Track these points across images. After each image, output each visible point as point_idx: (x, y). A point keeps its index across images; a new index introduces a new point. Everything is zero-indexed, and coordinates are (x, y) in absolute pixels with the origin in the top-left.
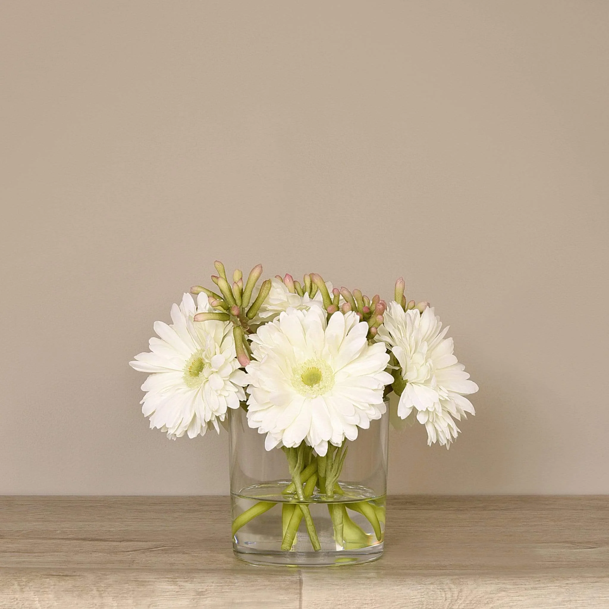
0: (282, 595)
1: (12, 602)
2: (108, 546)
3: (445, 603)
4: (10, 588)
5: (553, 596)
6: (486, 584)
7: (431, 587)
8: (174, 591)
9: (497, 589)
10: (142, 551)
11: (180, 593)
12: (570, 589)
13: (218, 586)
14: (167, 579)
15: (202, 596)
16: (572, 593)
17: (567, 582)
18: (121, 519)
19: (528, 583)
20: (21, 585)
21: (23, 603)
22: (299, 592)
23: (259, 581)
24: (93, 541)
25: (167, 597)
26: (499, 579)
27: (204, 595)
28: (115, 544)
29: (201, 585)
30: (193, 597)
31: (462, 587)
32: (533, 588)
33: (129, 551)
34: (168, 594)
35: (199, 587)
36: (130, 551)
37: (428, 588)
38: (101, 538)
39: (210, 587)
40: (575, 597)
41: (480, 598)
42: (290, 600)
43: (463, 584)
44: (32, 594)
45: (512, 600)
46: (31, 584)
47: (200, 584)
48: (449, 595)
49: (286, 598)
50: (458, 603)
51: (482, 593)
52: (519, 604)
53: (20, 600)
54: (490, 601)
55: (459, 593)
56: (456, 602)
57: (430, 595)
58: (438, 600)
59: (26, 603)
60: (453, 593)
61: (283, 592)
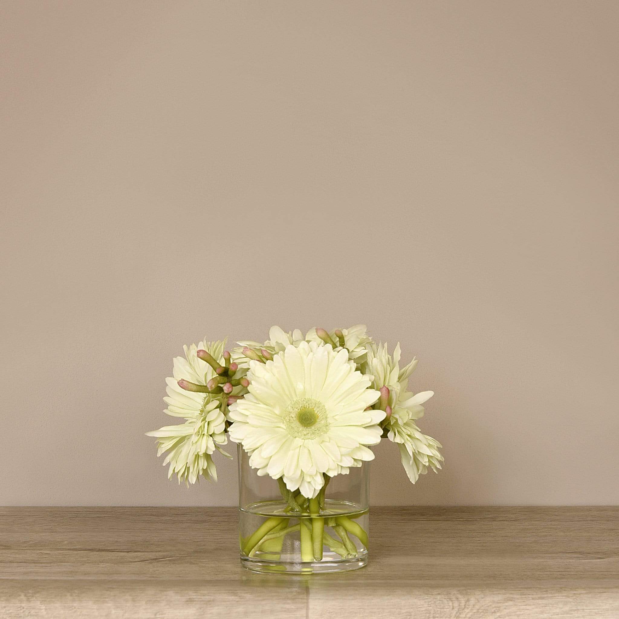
0: (289, 604)
1: (18, 610)
3: (452, 612)
4: (17, 598)
5: (560, 605)
6: (494, 594)
7: (438, 597)
9: (505, 599)
10: (149, 561)
12: (578, 599)
15: (209, 605)
16: (580, 603)
17: (574, 592)
19: (535, 593)
20: (28, 596)
21: (29, 612)
22: (305, 601)
24: (101, 551)
26: (506, 589)
27: (211, 604)
28: (122, 554)
30: (200, 606)
31: (469, 597)
32: (539, 598)
33: (136, 562)
36: (138, 561)
37: (435, 598)
38: (109, 549)
40: (582, 606)
42: (297, 609)
43: (470, 595)
44: (39, 603)
48: (456, 604)
49: (293, 607)
50: (465, 612)
51: (489, 602)
52: (527, 613)
53: (27, 609)
54: (497, 610)
55: (466, 603)
56: (463, 611)
57: (437, 604)
58: (445, 608)
59: (33, 611)
60: (460, 603)
61: (290, 601)
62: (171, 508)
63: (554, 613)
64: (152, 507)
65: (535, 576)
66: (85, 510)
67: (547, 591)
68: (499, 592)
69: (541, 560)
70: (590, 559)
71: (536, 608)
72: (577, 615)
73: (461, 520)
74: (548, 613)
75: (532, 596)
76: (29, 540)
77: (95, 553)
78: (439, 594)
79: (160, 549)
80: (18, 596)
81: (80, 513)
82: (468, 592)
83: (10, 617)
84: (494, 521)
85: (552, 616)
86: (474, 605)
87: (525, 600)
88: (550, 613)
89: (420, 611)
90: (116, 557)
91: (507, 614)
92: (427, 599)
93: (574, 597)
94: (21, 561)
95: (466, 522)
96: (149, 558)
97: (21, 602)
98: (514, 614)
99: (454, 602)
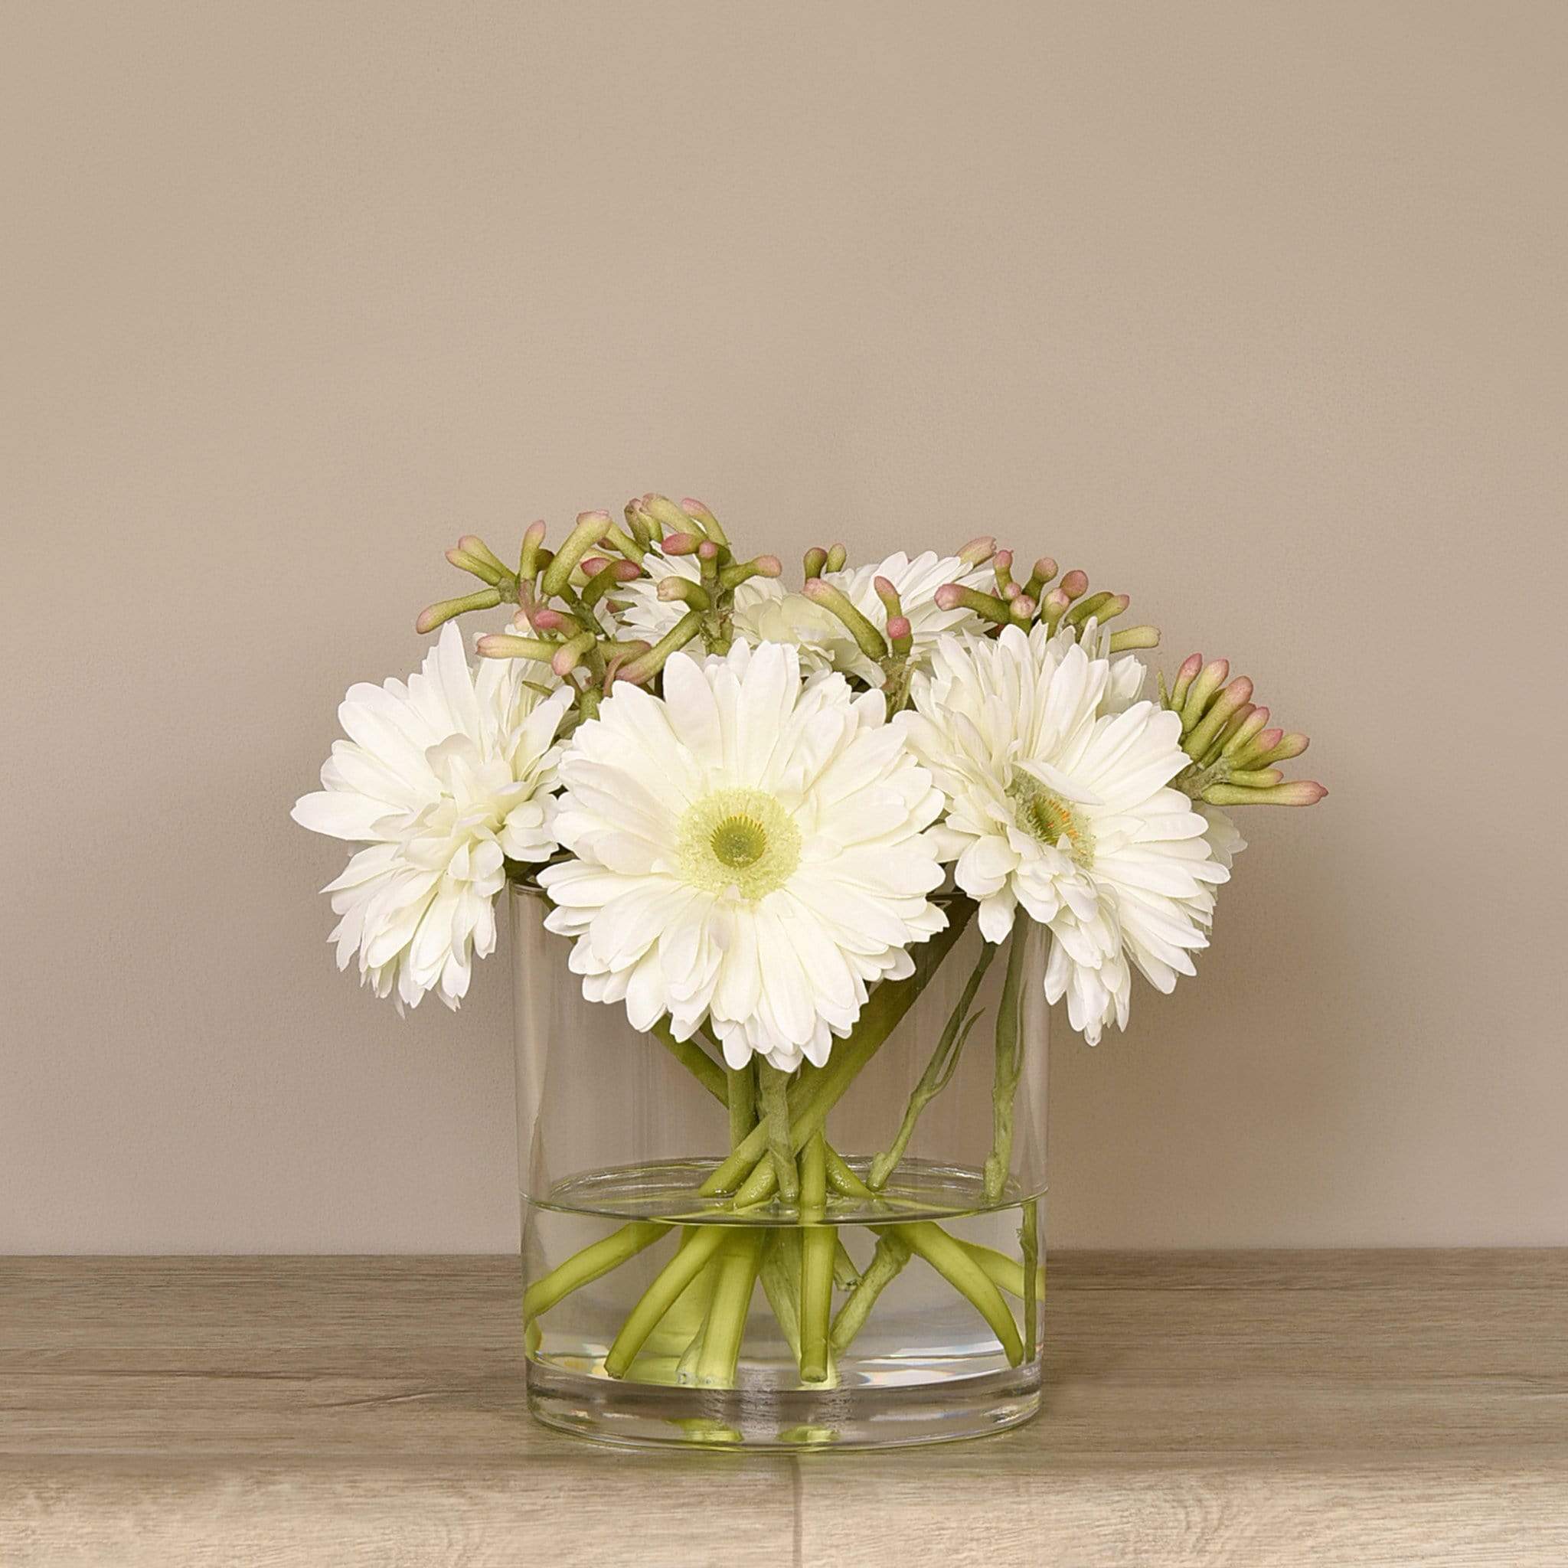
0: (748, 1517)
1: (22, 1539)
2: (276, 1391)
3: (1186, 1537)
4: (16, 1505)
5: (1474, 1518)
6: (1297, 1488)
7: (1148, 1497)
8: (458, 1510)
9: (1327, 1501)
10: (366, 1404)
12: (1523, 1500)
13: (575, 1497)
14: (437, 1483)
16: (1528, 1510)
17: (1513, 1482)
18: (310, 1317)
19: (1407, 1485)
20: (45, 1498)
22: (792, 1509)
23: (684, 1484)
24: (236, 1377)
26: (1329, 1474)
27: (538, 1520)
28: (294, 1385)
29: (530, 1496)
31: (1233, 1496)
32: (1420, 1498)
33: (332, 1405)
35: (524, 1501)
36: (336, 1405)
37: (1139, 1500)
38: (258, 1370)
39: (552, 1501)
40: (1535, 1519)
42: (770, 1530)
43: (1233, 1489)
44: (76, 1518)
45: (1365, 1529)
46: (70, 1496)
47: (525, 1494)
48: (1196, 1516)
49: (757, 1526)
50: (1221, 1537)
51: (1285, 1511)
52: (1386, 1539)
54: (1307, 1531)
55: (1222, 1512)
56: (1216, 1534)
57: (1144, 1517)
58: (1167, 1528)
60: (1207, 1512)
61: (749, 1510)
62: (420, 1260)
64: (371, 1256)
65: (1403, 1439)
66: (191, 1264)
67: (1440, 1478)
68: (1310, 1482)
69: (1417, 1396)
70: (1550, 1393)
71: (1411, 1526)
72: (1521, 1544)
73: (1200, 1287)
74: (1443, 1539)
75: (1400, 1493)
76: (42, 1348)
77: (221, 1381)
78: (1150, 1488)
79: (395, 1371)
80: (17, 1498)
81: (177, 1273)
82: (1227, 1481)
84: (1286, 1289)
85: (1453, 1546)
87: (1382, 1504)
88: (1448, 1538)
89: (1099, 1536)
90: (278, 1393)
91: (1333, 1542)
92: (1118, 1502)
93: (1513, 1495)
94: (23, 1406)
95: (1213, 1292)
96: (367, 1396)
97: (27, 1516)
98: (1352, 1541)
99: (1192, 1512)
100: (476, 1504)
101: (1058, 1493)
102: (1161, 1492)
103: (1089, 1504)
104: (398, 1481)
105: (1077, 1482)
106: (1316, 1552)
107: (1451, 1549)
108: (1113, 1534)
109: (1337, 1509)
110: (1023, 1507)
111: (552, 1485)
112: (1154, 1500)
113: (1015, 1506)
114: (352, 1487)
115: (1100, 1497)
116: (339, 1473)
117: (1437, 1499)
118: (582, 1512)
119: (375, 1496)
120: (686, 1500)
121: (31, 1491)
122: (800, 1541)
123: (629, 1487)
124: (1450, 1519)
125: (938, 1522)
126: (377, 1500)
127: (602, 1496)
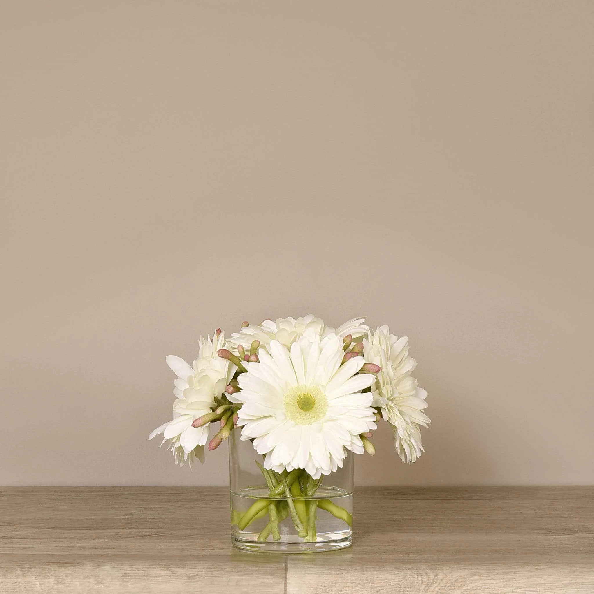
0: (268, 579)
1: (15, 585)
3: (421, 586)
4: (13, 573)
5: (523, 579)
6: (461, 569)
7: (408, 572)
8: (167, 576)
9: (471, 574)
10: (141, 537)
11: (172, 577)
13: (208, 571)
14: (161, 566)
15: (193, 580)
17: (537, 567)
19: (499, 568)
20: (23, 571)
21: (24, 587)
22: (284, 576)
23: (246, 567)
25: (159, 580)
26: (472, 565)
27: (195, 579)
29: (193, 571)
30: (185, 581)
31: (438, 572)
32: (504, 573)
34: (161, 578)
35: (190, 572)
37: (406, 573)
39: (200, 572)
41: (454, 581)
42: (276, 583)
43: (438, 570)
44: (34, 578)
46: (33, 570)
48: (425, 579)
49: (271, 582)
50: (434, 586)
51: (456, 577)
52: (491, 587)
53: (21, 584)
54: (463, 584)
55: (434, 577)
56: (432, 585)
57: (407, 579)
58: (415, 583)
59: (28, 586)
60: (429, 577)
61: (269, 576)
63: (517, 586)
67: (511, 566)
68: (465, 567)
71: (500, 582)
72: (539, 589)
75: (497, 571)
78: (409, 569)
79: (153, 526)
80: (14, 571)
82: (436, 567)
83: (7, 591)
85: (515, 589)
86: (442, 580)
87: (490, 575)
88: (513, 587)
89: (391, 586)
91: (473, 588)
92: (397, 574)
93: (537, 572)
97: (17, 577)
98: (480, 588)
99: (424, 577)
100: (173, 574)
101: (377, 571)
102: (413, 571)
103: (388, 574)
104: (147, 565)
105: (384, 567)
106: (467, 592)
107: (514, 590)
108: (396, 585)
109: (474, 576)
110: (365, 575)
111: (200, 567)
112: (411, 573)
113: (362, 575)
114: (131, 567)
115: (392, 572)
116: (126, 562)
117: (510, 573)
118: (210, 577)
119: (138, 570)
120: (247, 573)
121: (19, 568)
122: (286, 587)
123: (228, 568)
124: (514, 580)
125: (335, 581)
126: (139, 572)
127: (217, 571)
